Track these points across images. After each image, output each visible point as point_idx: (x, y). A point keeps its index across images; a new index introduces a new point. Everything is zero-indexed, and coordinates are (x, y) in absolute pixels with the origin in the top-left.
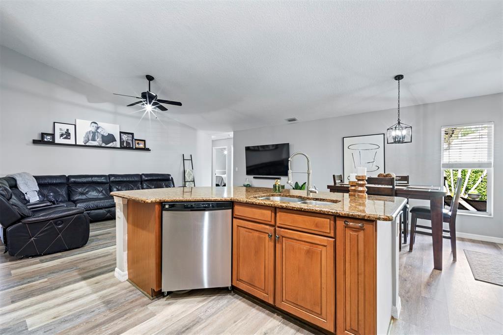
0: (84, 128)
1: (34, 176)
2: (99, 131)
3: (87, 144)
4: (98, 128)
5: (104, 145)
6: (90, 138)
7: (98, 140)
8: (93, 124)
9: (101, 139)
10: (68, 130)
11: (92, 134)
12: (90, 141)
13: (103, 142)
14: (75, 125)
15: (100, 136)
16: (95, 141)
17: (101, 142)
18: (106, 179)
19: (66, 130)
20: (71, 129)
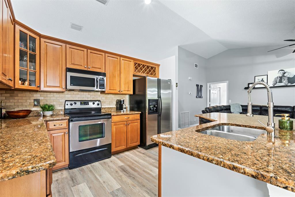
0: (273, 75)
1: (241, 105)
2: (285, 75)
3: (275, 86)
4: (284, 73)
5: (289, 84)
6: (278, 81)
7: (284, 82)
8: (280, 71)
9: (287, 81)
10: (263, 79)
11: (279, 79)
12: (277, 84)
13: (289, 82)
14: (267, 75)
15: (286, 79)
16: (282, 82)
17: (287, 83)
18: (291, 109)
19: (261, 80)
20: (265, 78)
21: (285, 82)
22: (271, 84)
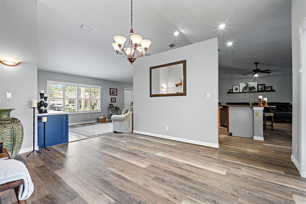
0: (242, 85)
2: (248, 86)
3: (244, 92)
4: (248, 85)
5: (250, 91)
6: (245, 89)
8: (246, 84)
13: (250, 90)
14: (239, 85)
15: (248, 88)
19: (236, 88)
20: (238, 87)
21: (248, 90)
22: (241, 91)
